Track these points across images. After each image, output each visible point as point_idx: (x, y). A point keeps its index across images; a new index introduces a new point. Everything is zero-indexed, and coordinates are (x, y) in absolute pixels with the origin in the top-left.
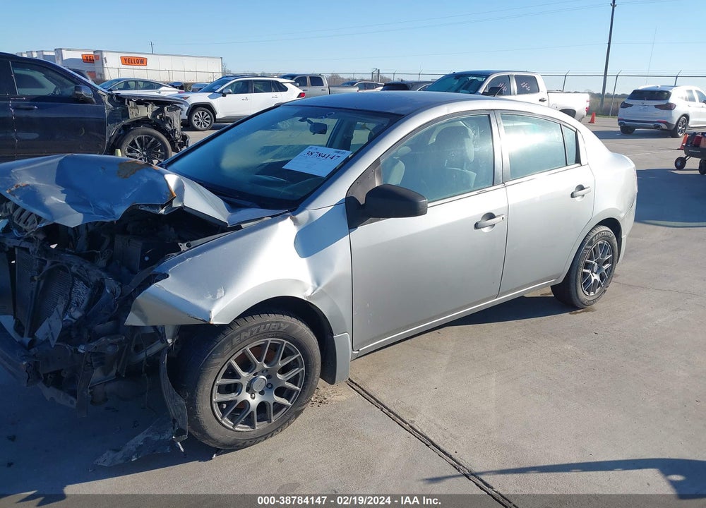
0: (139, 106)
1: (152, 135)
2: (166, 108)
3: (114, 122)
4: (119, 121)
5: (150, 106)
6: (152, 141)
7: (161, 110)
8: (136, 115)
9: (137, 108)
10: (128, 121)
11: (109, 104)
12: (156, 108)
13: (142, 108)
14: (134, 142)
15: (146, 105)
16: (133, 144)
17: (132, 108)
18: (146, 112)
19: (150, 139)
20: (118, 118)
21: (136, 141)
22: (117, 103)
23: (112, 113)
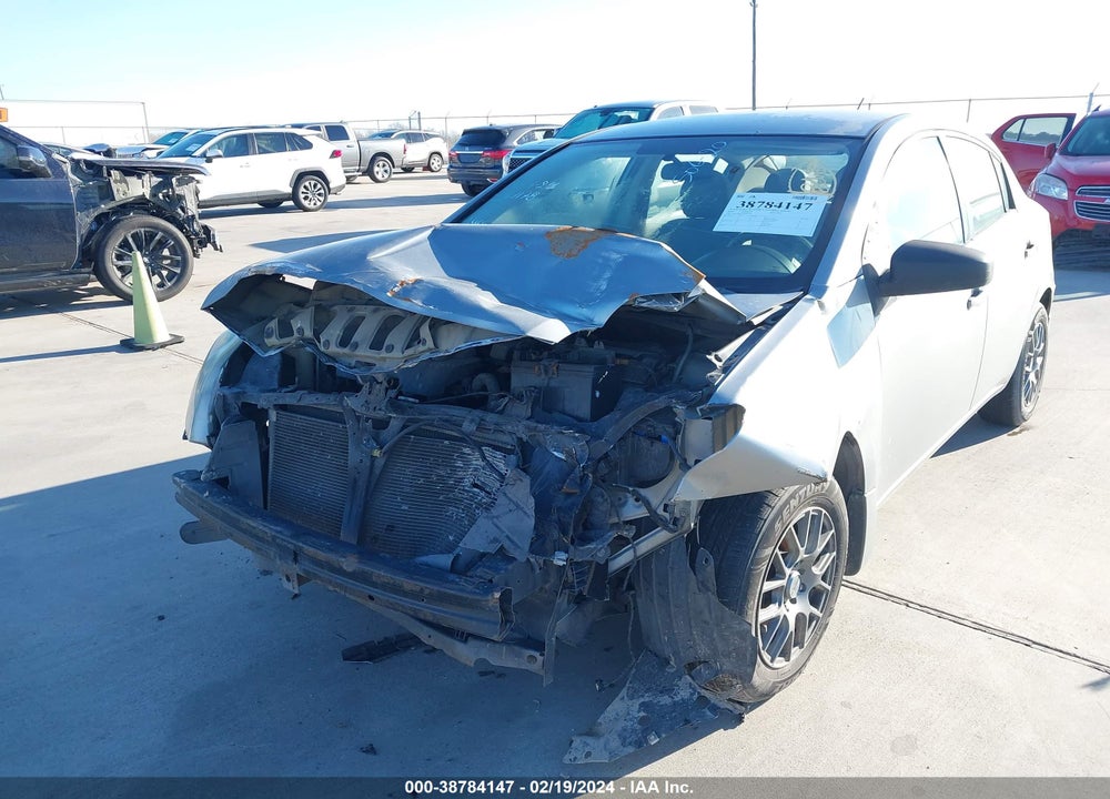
0: (128, 178)
1: (157, 228)
2: (174, 180)
3: (87, 209)
4: (95, 206)
5: (146, 177)
6: (157, 238)
7: (167, 184)
8: (125, 193)
9: (126, 182)
10: (112, 204)
11: (75, 178)
12: (156, 180)
13: (132, 180)
14: (125, 240)
15: (139, 176)
16: (125, 244)
17: (116, 181)
18: (139, 188)
19: (152, 236)
20: (93, 201)
21: (130, 240)
22: (88, 174)
23: (82, 193)
